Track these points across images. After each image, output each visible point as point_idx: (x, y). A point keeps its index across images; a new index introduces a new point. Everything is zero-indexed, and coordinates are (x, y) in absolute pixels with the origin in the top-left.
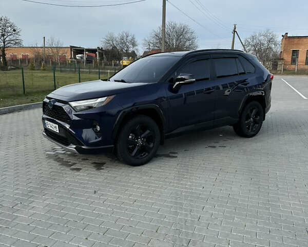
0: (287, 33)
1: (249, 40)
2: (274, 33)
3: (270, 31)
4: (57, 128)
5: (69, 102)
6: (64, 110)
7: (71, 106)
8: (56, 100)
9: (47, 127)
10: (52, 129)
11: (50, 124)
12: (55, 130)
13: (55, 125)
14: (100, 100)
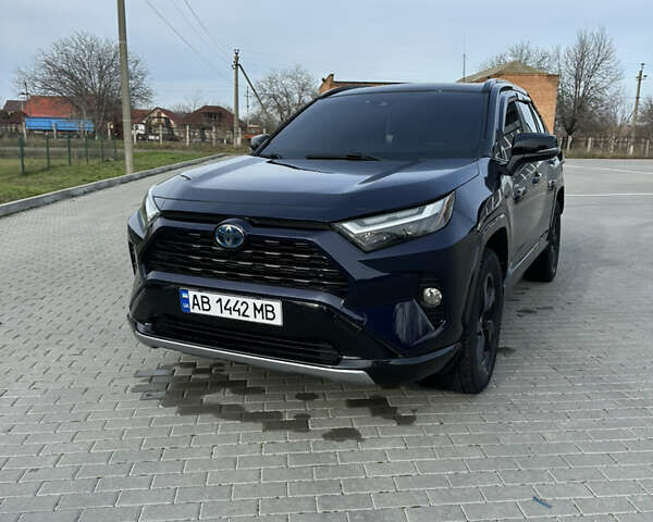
0: (332, 75)
1: (265, 86)
2: (311, 74)
3: (303, 69)
4: (272, 312)
5: (337, 225)
6: (322, 252)
7: (344, 235)
8: (250, 221)
9: (192, 311)
10: (235, 316)
11: (220, 300)
12: (259, 319)
13: (259, 303)
14: (429, 210)
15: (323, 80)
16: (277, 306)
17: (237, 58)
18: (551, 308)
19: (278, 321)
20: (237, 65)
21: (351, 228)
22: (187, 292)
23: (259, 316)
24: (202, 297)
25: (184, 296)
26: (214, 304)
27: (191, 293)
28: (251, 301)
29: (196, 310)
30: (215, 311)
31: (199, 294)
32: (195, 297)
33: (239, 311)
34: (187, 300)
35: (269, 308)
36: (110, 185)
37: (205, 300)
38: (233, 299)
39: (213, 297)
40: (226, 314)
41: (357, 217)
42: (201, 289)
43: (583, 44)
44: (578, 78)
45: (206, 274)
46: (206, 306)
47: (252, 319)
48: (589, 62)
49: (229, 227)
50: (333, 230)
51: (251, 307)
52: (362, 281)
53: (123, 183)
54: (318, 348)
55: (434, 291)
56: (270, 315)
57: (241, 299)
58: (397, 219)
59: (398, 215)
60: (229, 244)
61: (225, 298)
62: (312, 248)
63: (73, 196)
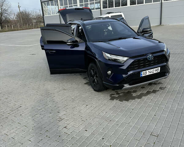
10: (152, 73)
12: (156, 72)
13: (156, 69)
16: (159, 68)
19: (159, 71)
25: (141, 73)
27: (143, 72)
28: (155, 69)
29: (144, 75)
30: (148, 74)
31: (145, 72)
38: (151, 70)
39: (147, 71)
40: (150, 74)
42: (145, 70)
45: (144, 66)
47: (155, 73)
57: (153, 69)
61: (150, 70)
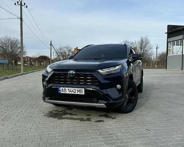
0: (77, 47)
4: (82, 91)
5: (97, 70)
6: (94, 76)
7: (99, 73)
8: (76, 71)
9: (61, 93)
10: (73, 93)
11: (69, 89)
12: (79, 93)
13: (79, 89)
14: (117, 67)
15: (75, 49)
16: (83, 90)
17: (51, 43)
18: (143, 97)
19: (83, 93)
20: (51, 45)
21: (100, 71)
22: (60, 88)
23: (79, 92)
24: (64, 89)
25: (60, 89)
26: (67, 90)
27: (61, 88)
29: (62, 92)
30: (67, 92)
31: (63, 88)
32: (62, 89)
33: (73, 92)
34: (60, 90)
35: (81, 90)
36: (18, 76)
37: (65, 90)
38: (72, 89)
39: (67, 89)
40: (70, 93)
41: (102, 69)
42: (64, 87)
43: (142, 40)
44: (141, 48)
45: (65, 83)
46: (65, 91)
47: (77, 93)
48: (144, 44)
49: (71, 72)
50: (96, 71)
51: (77, 90)
52: (103, 83)
53: (21, 75)
54: (93, 100)
55: (119, 85)
56: (81, 92)
57: (74, 89)
58: (110, 69)
59: (111, 68)
60: (71, 76)
61: (70, 89)
62: (91, 76)
63: (8, 78)
